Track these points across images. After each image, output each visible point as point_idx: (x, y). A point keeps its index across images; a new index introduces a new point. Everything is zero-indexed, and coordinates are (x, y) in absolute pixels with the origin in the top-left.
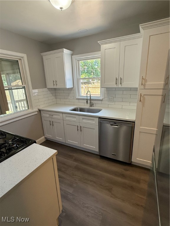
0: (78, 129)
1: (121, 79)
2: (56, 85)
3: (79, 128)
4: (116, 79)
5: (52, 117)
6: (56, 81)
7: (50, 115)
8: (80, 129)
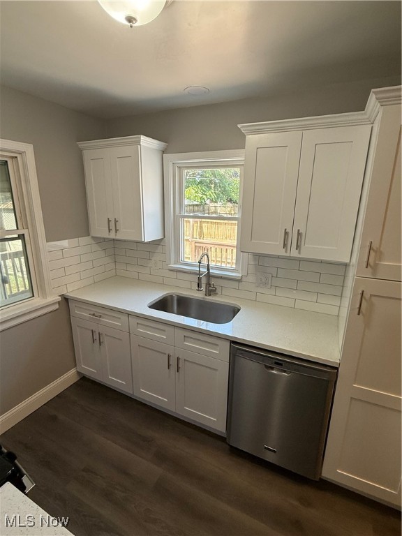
0: (171, 363)
1: (299, 234)
2: (116, 230)
3: (173, 362)
4: (286, 233)
5: (100, 321)
6: (116, 221)
7: (94, 315)
8: (175, 364)
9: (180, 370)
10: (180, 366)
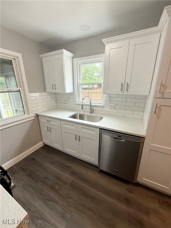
2: (55, 89)
6: (55, 85)
9: (80, 141)
10: (80, 139)
